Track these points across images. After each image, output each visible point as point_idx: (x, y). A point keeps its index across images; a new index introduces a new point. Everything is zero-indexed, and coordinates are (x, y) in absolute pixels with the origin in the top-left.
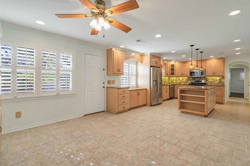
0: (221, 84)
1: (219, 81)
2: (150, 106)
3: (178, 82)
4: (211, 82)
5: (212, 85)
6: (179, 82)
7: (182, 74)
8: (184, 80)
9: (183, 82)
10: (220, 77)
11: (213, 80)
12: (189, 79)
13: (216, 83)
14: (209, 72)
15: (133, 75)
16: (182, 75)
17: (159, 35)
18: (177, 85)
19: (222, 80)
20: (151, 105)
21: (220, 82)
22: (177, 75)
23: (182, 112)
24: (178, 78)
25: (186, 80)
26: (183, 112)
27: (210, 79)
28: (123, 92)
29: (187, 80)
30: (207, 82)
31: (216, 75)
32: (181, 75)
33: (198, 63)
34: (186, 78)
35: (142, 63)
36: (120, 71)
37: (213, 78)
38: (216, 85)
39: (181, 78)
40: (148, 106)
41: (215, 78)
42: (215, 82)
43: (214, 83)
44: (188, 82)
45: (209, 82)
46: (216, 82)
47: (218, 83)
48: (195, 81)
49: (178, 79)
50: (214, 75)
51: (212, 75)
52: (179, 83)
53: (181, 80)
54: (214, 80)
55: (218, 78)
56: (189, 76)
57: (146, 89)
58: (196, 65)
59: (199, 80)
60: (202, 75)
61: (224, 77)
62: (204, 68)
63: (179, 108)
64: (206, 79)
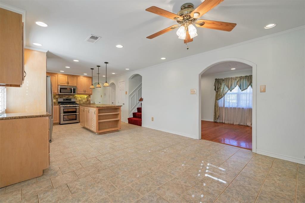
0: (88, 102)
1: (86, 99)
4: (80, 101)
11: (81, 98)
14: (79, 90)
17: (121, 46)
21: (88, 100)
27: (79, 97)
31: (86, 93)
33: (68, 78)
37: (81, 96)
41: (83, 96)
43: (82, 101)
45: (78, 100)
46: (84, 101)
47: (85, 102)
48: (64, 100)
50: (85, 93)
51: (83, 93)
55: (86, 96)
56: (57, 93)
58: (67, 81)
59: (68, 98)
60: (74, 92)
61: (90, 95)
62: (75, 85)
63: (98, 130)
64: (74, 98)
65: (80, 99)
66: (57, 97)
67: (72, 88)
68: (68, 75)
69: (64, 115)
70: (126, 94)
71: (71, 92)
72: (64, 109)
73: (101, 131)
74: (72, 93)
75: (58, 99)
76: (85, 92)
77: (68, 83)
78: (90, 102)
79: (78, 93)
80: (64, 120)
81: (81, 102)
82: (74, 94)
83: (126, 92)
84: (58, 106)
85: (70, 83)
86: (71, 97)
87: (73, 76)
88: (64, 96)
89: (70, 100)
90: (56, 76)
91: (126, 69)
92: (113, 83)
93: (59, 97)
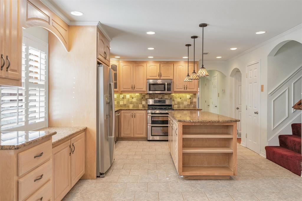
0: (192, 105)
1: (189, 100)
2: (97, 177)
3: (121, 103)
4: (179, 103)
5: (180, 108)
6: (125, 103)
7: (133, 87)
8: (134, 100)
9: (131, 103)
10: (191, 95)
11: (181, 98)
12: (142, 98)
13: (185, 105)
14: (177, 85)
15: (40, 86)
16: (133, 89)
18: (125, 111)
19: (193, 99)
20: (101, 174)
21: (191, 103)
22: (122, 90)
23: (187, 178)
24: (122, 96)
25: (137, 100)
26: (189, 178)
27: (177, 97)
28: (35, 157)
29: (140, 99)
30: (173, 103)
31: (188, 90)
32: (131, 90)
33: (161, 67)
34: (137, 94)
35: (69, 49)
36: (11, 67)
37: (181, 95)
38: (185, 107)
39: (128, 96)
40: (94, 179)
41: (184, 95)
42: (184, 102)
43: (183, 104)
44: (141, 104)
45: (176, 103)
46: (186, 103)
47: (188, 105)
48: (156, 101)
49: (123, 98)
51: (183, 90)
52: (125, 105)
53: (129, 99)
54: (182, 100)
55: (188, 96)
56: (145, 91)
57: (85, 130)
58: (158, 71)
59: (161, 98)
60: (169, 89)
61: (195, 94)
62: (171, 78)
63: (181, 170)
64: (171, 98)
65: (179, 100)
66: (147, 97)
67: (166, 83)
68: (160, 62)
69: (152, 127)
70: (262, 90)
71: (165, 90)
72: (152, 116)
73: (188, 174)
74: (166, 92)
75: (147, 100)
76: (186, 89)
77: (160, 75)
78: (195, 107)
79: (175, 90)
80: (152, 134)
81: (181, 105)
82: (169, 92)
83: (262, 86)
84: (144, 112)
85: (163, 75)
86: (166, 97)
87: (168, 63)
88: (156, 95)
89: (164, 102)
90: (145, 65)
91: (257, 33)
92: (238, 69)
93: (149, 97)
